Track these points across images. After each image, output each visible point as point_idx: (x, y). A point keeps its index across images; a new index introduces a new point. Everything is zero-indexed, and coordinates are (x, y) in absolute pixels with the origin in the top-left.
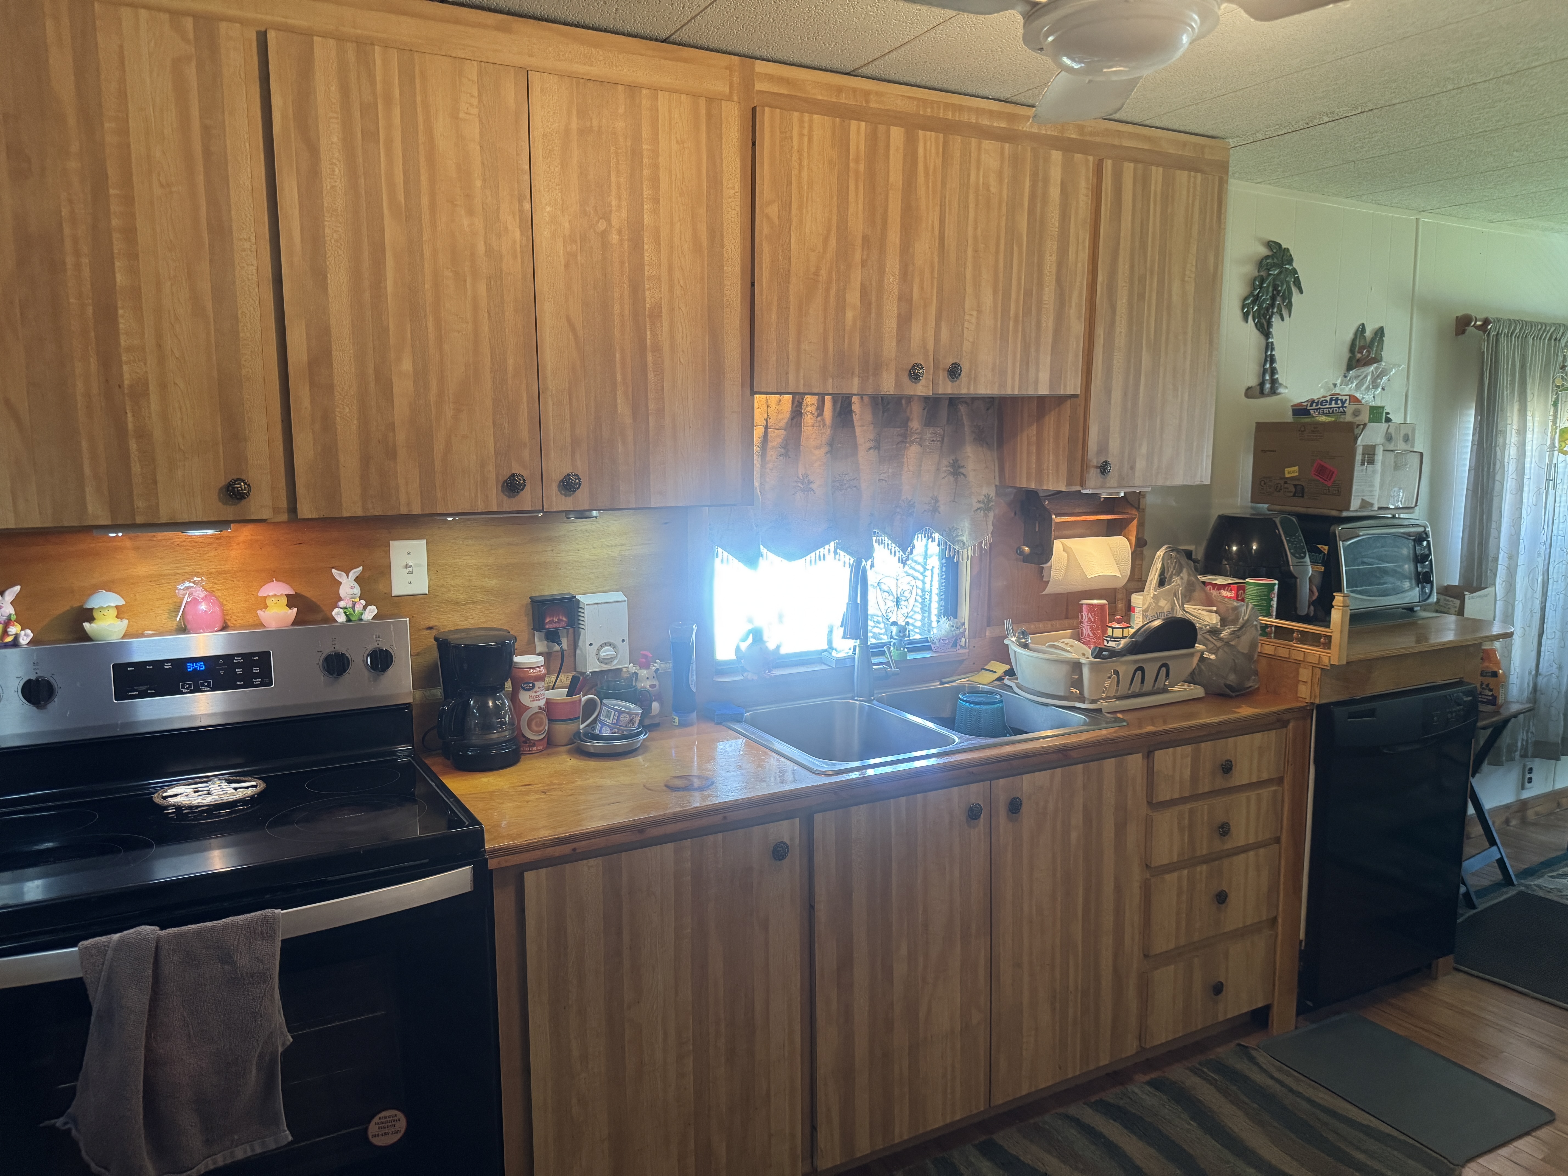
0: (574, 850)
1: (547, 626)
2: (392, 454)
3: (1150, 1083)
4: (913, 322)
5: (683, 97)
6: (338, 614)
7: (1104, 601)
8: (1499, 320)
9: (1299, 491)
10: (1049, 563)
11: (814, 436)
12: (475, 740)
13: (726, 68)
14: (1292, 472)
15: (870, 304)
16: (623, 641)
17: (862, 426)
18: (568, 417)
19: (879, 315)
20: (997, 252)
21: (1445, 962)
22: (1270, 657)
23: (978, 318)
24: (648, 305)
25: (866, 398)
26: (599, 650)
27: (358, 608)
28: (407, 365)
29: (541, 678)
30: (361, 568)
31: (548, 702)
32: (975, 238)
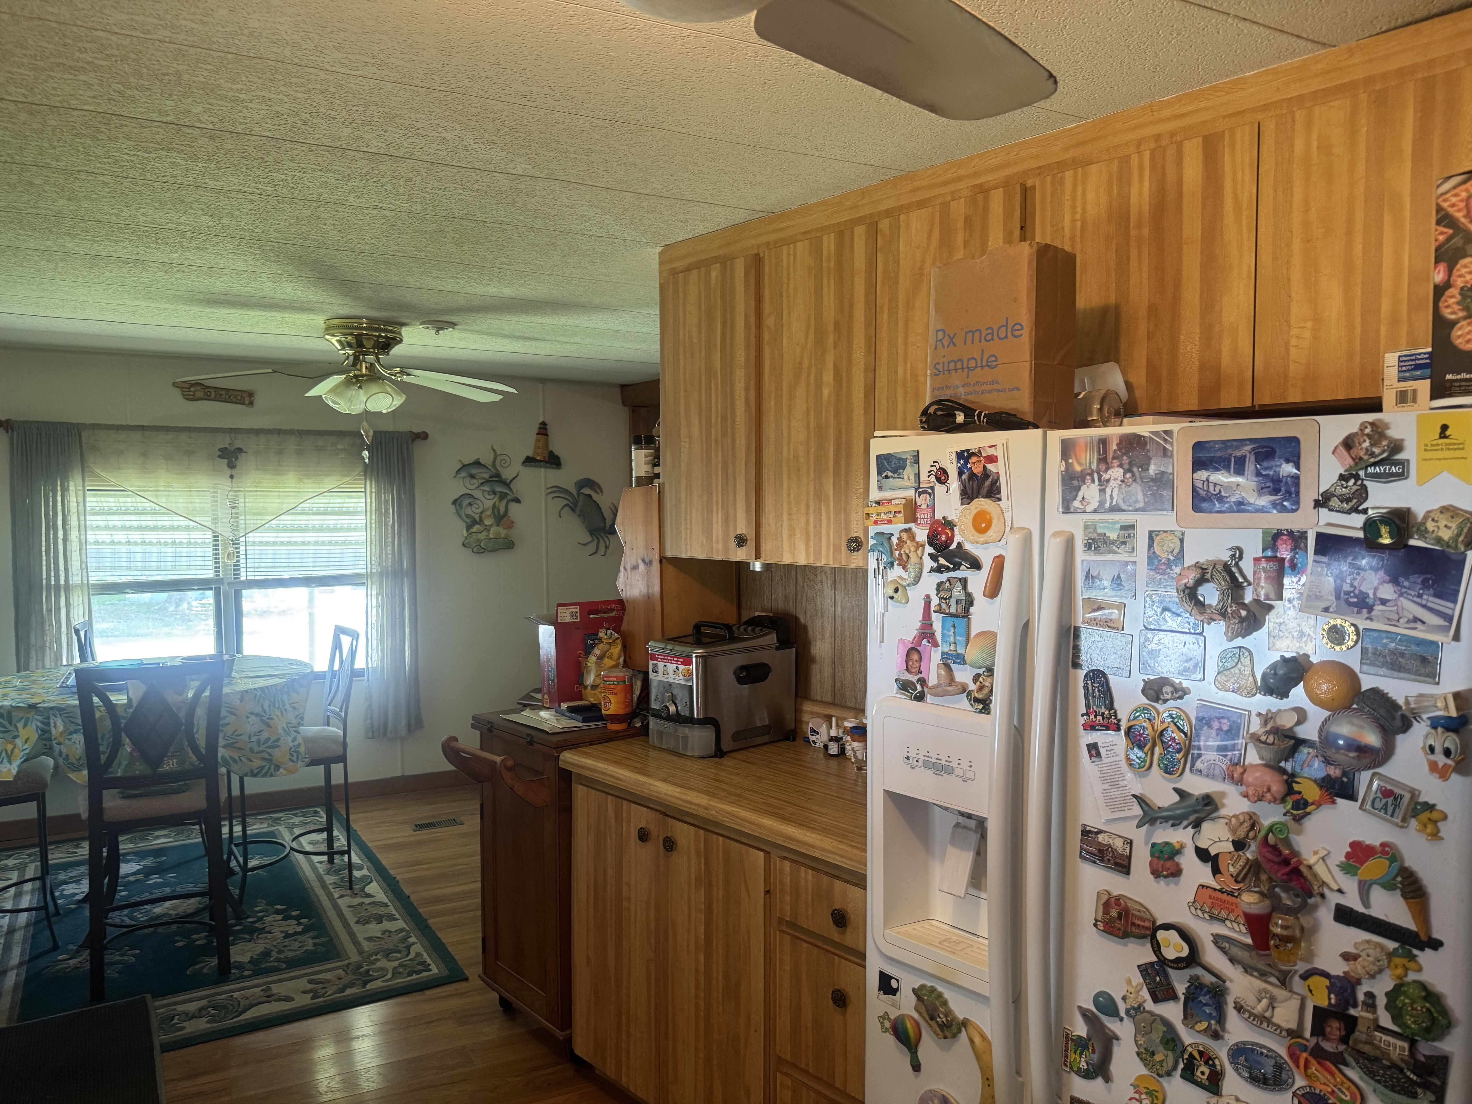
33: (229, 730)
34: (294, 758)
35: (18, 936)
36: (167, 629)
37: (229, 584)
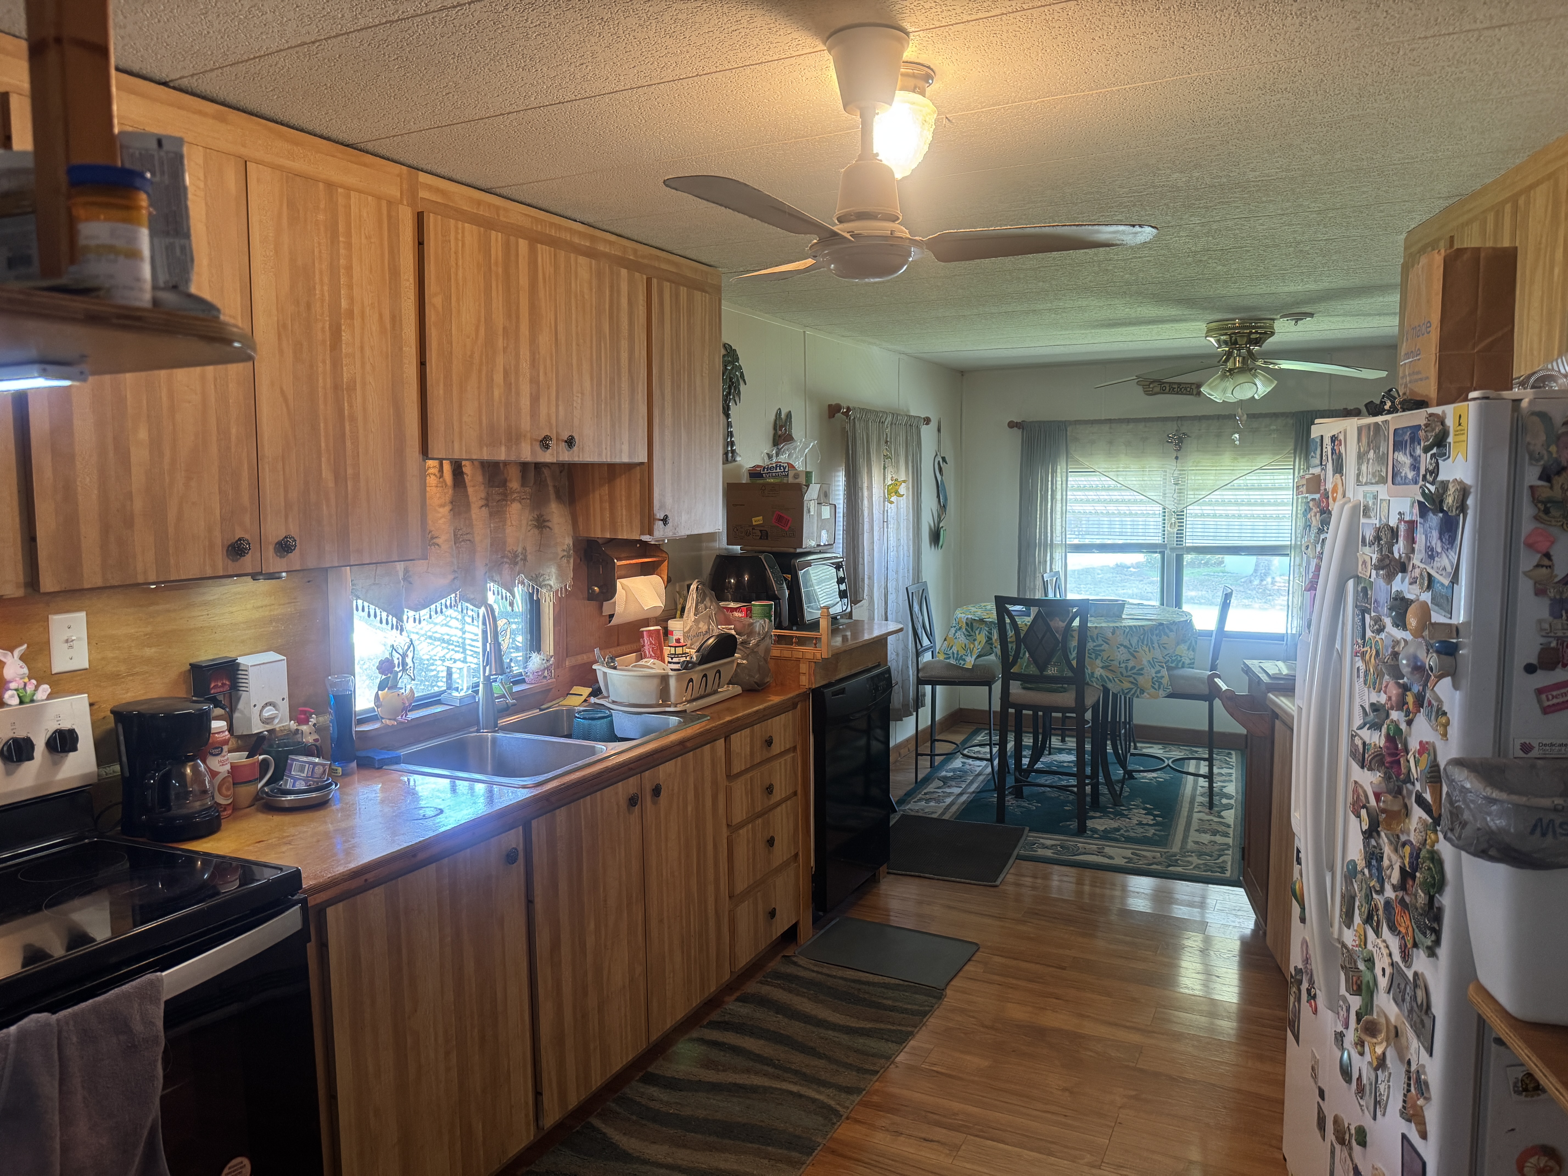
0: (366, 880)
1: (212, 692)
2: (129, 523)
3: (737, 1000)
4: (541, 400)
5: (370, 198)
6: (12, 696)
7: (659, 628)
8: (854, 408)
9: (764, 535)
10: (613, 600)
11: (438, 495)
12: (175, 811)
13: (398, 176)
14: (757, 520)
15: (511, 384)
16: (283, 699)
17: (473, 486)
18: (282, 483)
19: (518, 394)
20: (591, 348)
21: (883, 869)
22: (777, 659)
23: (582, 399)
24: (345, 380)
25: (476, 463)
26: (261, 711)
27: (30, 689)
28: (143, 434)
29: (226, 742)
30: (25, 646)
31: (233, 767)
32: (577, 333)
33: (1105, 655)
34: (1156, 687)
35: (981, 778)
36: (1246, 601)
37: (1172, 549)
